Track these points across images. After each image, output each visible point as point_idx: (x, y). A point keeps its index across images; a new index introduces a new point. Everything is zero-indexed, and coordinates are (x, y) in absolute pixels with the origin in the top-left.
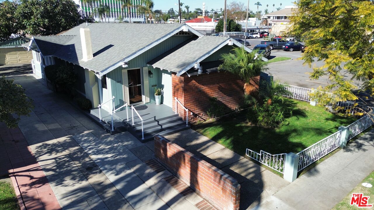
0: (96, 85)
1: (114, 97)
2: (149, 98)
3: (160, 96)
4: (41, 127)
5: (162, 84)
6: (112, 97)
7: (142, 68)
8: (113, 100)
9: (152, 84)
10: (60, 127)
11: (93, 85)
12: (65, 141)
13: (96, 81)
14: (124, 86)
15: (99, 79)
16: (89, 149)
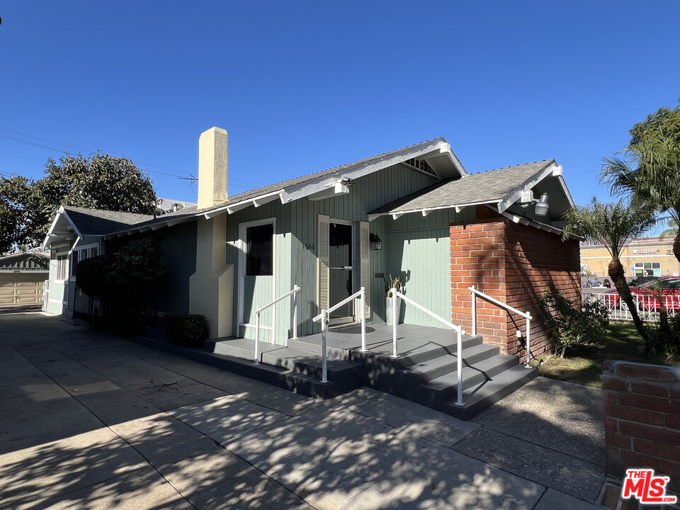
0: (231, 269)
1: (296, 288)
2: (369, 308)
4: (45, 392)
5: (404, 269)
6: (292, 288)
7: (358, 223)
8: (292, 296)
9: (376, 271)
10: (117, 388)
11: (222, 270)
12: (149, 432)
13: (228, 263)
15: (242, 251)
16: (281, 461)
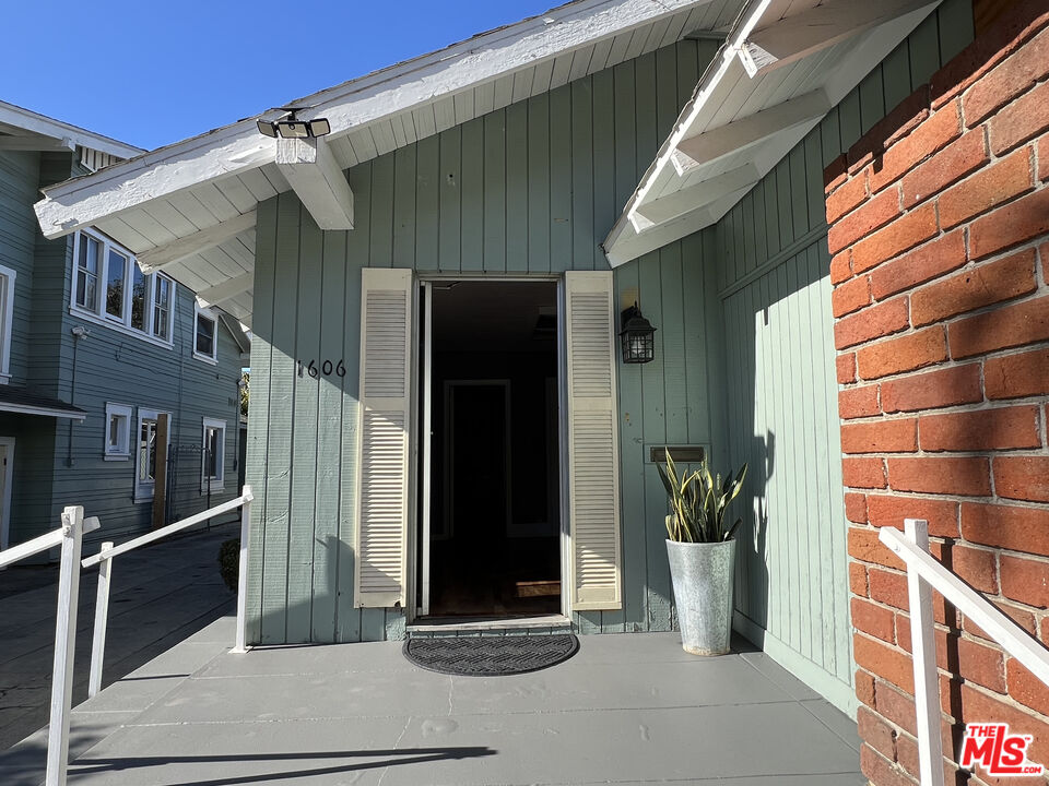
2: (617, 574)
3: (724, 552)
5: (760, 430)
9: (655, 437)
14: (367, 417)
